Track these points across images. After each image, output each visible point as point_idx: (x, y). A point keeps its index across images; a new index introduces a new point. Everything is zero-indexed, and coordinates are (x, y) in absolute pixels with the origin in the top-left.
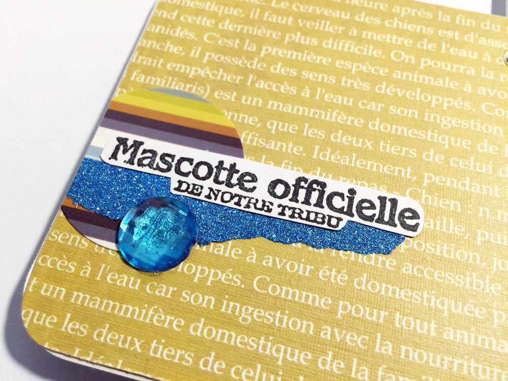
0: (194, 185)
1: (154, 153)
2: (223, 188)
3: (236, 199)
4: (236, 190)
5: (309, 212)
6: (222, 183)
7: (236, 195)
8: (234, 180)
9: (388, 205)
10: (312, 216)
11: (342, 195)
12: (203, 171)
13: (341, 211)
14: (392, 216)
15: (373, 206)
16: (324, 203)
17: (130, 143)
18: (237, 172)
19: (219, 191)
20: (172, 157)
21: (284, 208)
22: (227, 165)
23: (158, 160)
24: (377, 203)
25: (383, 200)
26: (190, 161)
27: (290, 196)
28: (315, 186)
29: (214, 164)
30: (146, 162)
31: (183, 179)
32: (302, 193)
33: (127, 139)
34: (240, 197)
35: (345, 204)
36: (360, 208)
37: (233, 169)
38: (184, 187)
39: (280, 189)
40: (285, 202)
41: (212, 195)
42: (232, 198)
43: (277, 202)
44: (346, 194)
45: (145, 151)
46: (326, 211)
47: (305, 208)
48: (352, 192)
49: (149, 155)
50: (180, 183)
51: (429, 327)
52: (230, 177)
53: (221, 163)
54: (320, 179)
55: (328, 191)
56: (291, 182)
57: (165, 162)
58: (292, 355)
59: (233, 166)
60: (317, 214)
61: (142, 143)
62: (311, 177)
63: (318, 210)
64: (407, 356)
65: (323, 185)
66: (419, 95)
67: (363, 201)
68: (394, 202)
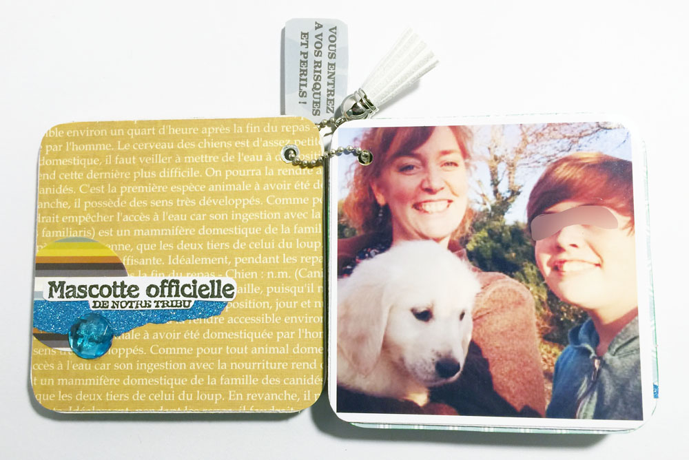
0: (103, 302)
1: (73, 287)
2: (120, 299)
3: (129, 304)
4: (128, 299)
5: (172, 301)
6: (118, 296)
7: (129, 302)
8: (125, 293)
9: (216, 284)
10: (174, 304)
11: (189, 286)
12: (106, 291)
13: (189, 296)
14: (219, 290)
15: (207, 288)
16: (180, 294)
17: (57, 284)
18: (126, 286)
19: (118, 302)
20: (85, 286)
21: (158, 302)
22: (119, 284)
23: (77, 291)
24: (210, 285)
25: (212, 282)
26: (96, 286)
27: (160, 294)
28: (173, 284)
29: (111, 285)
30: (71, 294)
31: (96, 299)
32: (166, 290)
33: (55, 282)
34: (131, 302)
35: (192, 290)
36: (200, 291)
37: (123, 285)
38: (98, 304)
39: (153, 291)
40: (158, 298)
41: (115, 306)
42: (127, 304)
43: (153, 299)
44: (192, 284)
45: (68, 287)
46: (182, 298)
47: (169, 299)
48: (195, 282)
49: (71, 289)
50: (95, 302)
51: (244, 349)
52: (122, 291)
53: (115, 283)
54: (175, 278)
55: (181, 285)
56: (159, 285)
57: (82, 291)
58: (177, 382)
59: (122, 283)
60: (177, 301)
61: (64, 282)
62: (169, 279)
63: (177, 298)
64: (234, 367)
65: (177, 282)
66: (226, 201)
67: (201, 286)
68: (219, 282)
